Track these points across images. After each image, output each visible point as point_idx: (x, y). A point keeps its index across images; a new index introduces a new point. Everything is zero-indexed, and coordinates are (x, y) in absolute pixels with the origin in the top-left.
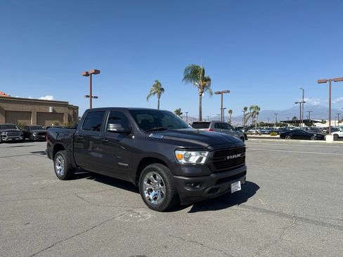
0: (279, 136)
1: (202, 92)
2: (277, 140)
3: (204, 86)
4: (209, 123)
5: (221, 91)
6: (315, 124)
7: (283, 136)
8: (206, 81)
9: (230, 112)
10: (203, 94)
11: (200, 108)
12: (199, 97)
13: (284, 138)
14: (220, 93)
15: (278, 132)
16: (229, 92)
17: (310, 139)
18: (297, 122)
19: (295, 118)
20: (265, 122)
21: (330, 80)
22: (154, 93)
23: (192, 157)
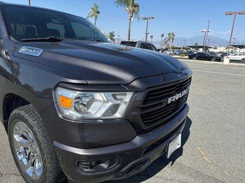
0: (187, 57)
1: (131, 17)
2: (186, 60)
3: (133, 11)
4: (136, 43)
5: (147, 17)
6: (210, 49)
7: (191, 58)
8: (135, 6)
9: (152, 37)
10: (132, 19)
11: (129, 31)
12: (129, 21)
13: (192, 59)
14: (146, 19)
15: (185, 54)
16: (153, 18)
17: (210, 61)
18: (198, 47)
19: (196, 44)
20: (175, 46)
21: (236, 13)
22: (92, 16)
23: (94, 104)
